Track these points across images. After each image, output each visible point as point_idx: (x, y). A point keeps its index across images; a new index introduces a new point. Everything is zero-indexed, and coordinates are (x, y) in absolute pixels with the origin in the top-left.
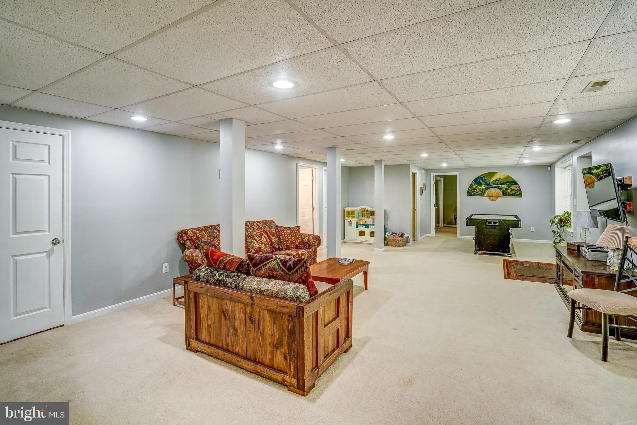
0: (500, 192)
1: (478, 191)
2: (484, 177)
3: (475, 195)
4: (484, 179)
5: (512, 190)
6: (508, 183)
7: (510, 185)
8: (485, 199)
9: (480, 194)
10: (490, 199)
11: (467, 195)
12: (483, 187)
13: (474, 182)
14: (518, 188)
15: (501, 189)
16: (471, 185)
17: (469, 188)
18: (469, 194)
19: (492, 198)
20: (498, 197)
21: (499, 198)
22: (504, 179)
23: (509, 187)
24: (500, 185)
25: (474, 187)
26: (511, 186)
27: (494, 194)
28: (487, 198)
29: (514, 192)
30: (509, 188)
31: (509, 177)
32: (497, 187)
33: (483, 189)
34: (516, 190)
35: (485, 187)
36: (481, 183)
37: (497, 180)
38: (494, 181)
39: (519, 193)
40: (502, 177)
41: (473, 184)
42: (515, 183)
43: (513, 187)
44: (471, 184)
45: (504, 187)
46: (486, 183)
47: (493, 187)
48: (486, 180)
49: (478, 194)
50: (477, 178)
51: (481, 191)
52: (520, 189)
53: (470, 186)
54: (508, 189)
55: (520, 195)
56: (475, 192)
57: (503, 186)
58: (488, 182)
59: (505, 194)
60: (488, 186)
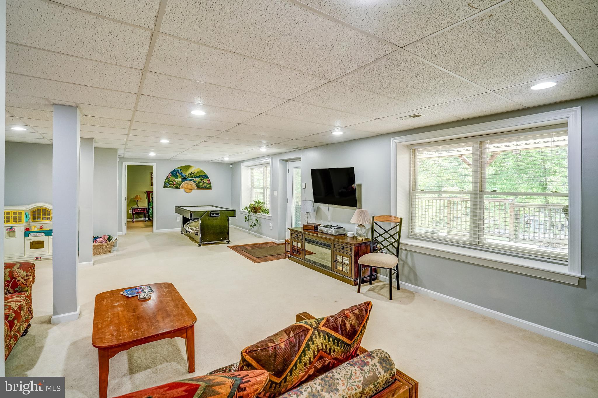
0: (194, 185)
1: (175, 183)
2: (181, 170)
3: (171, 187)
4: (180, 172)
5: (204, 183)
6: (201, 177)
7: (202, 178)
8: (181, 191)
9: (177, 186)
10: (185, 191)
11: (164, 188)
12: (179, 180)
13: (170, 174)
14: (208, 182)
15: (195, 182)
16: (168, 178)
17: (166, 180)
18: (166, 186)
19: (187, 190)
20: (192, 189)
21: (193, 190)
22: (198, 172)
23: (202, 180)
24: (195, 178)
25: (170, 179)
26: (203, 180)
27: (189, 186)
28: (183, 190)
29: (205, 185)
30: (202, 181)
31: (202, 171)
32: (192, 180)
33: (179, 181)
34: (207, 183)
35: (181, 180)
36: (177, 176)
37: (192, 173)
38: (189, 174)
39: (209, 186)
40: (197, 171)
41: (170, 176)
42: (206, 177)
43: (205, 180)
44: (168, 176)
45: (198, 180)
46: (182, 175)
47: (188, 180)
48: (182, 173)
49: (175, 187)
50: (174, 171)
51: (178, 184)
52: (210, 183)
53: (167, 178)
54: (201, 182)
55: (210, 188)
56: (171, 184)
57: (197, 179)
58: (184, 175)
59: (198, 187)
60: (184, 179)
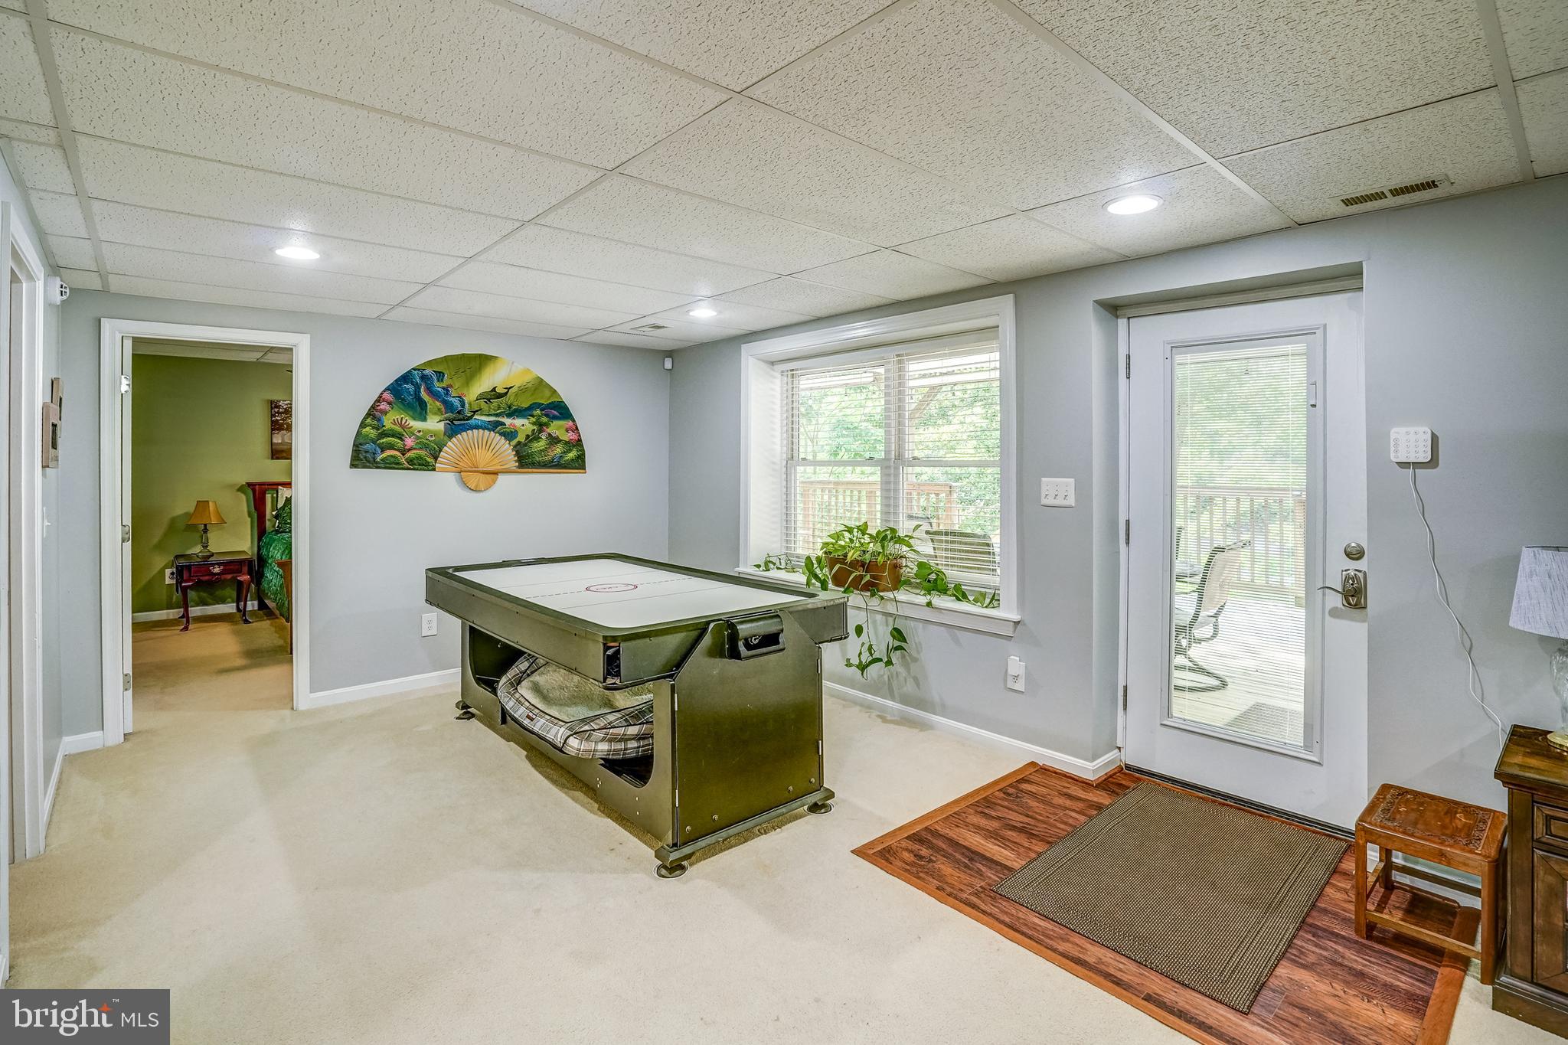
0: (506, 451)
1: (410, 442)
2: (440, 375)
3: (392, 465)
4: (438, 386)
5: (554, 440)
6: (538, 412)
7: (544, 419)
8: (441, 483)
9: (420, 458)
10: (464, 484)
11: (353, 466)
12: (434, 424)
13: (386, 395)
14: (572, 436)
15: (509, 435)
16: (374, 414)
17: (363, 425)
18: (362, 457)
19: (474, 479)
20: (496, 473)
21: (501, 477)
22: (523, 390)
23: (541, 426)
24: (509, 415)
25: (388, 422)
26: (547, 425)
27: (484, 458)
28: (450, 479)
29: (558, 450)
30: (541, 431)
31: (540, 384)
32: (494, 426)
33: (434, 434)
34: (566, 443)
35: (441, 426)
36: (423, 405)
37: (494, 395)
38: (480, 397)
39: (572, 455)
40: (517, 383)
41: (383, 406)
42: (560, 411)
43: (557, 428)
44: (373, 407)
45: (523, 425)
46: (445, 403)
47: (477, 427)
48: (446, 389)
49: (410, 461)
50: (406, 378)
51: (424, 446)
52: (580, 440)
53: (368, 415)
54: (538, 439)
55: (579, 464)
56: (391, 447)
57: (519, 422)
58: (456, 402)
59: (526, 461)
60: (458, 421)
